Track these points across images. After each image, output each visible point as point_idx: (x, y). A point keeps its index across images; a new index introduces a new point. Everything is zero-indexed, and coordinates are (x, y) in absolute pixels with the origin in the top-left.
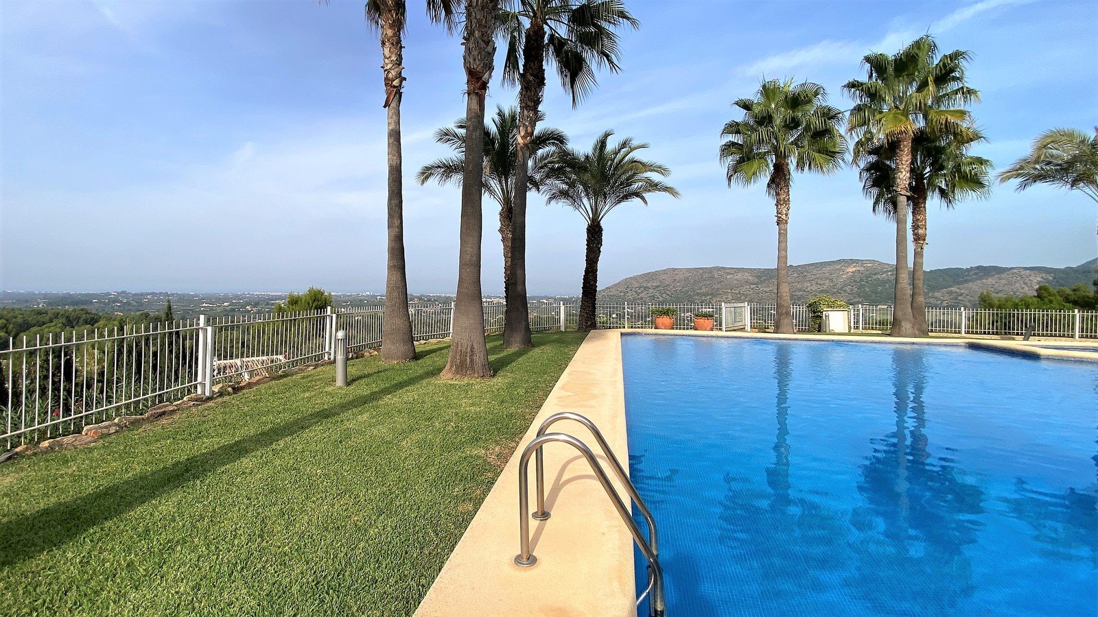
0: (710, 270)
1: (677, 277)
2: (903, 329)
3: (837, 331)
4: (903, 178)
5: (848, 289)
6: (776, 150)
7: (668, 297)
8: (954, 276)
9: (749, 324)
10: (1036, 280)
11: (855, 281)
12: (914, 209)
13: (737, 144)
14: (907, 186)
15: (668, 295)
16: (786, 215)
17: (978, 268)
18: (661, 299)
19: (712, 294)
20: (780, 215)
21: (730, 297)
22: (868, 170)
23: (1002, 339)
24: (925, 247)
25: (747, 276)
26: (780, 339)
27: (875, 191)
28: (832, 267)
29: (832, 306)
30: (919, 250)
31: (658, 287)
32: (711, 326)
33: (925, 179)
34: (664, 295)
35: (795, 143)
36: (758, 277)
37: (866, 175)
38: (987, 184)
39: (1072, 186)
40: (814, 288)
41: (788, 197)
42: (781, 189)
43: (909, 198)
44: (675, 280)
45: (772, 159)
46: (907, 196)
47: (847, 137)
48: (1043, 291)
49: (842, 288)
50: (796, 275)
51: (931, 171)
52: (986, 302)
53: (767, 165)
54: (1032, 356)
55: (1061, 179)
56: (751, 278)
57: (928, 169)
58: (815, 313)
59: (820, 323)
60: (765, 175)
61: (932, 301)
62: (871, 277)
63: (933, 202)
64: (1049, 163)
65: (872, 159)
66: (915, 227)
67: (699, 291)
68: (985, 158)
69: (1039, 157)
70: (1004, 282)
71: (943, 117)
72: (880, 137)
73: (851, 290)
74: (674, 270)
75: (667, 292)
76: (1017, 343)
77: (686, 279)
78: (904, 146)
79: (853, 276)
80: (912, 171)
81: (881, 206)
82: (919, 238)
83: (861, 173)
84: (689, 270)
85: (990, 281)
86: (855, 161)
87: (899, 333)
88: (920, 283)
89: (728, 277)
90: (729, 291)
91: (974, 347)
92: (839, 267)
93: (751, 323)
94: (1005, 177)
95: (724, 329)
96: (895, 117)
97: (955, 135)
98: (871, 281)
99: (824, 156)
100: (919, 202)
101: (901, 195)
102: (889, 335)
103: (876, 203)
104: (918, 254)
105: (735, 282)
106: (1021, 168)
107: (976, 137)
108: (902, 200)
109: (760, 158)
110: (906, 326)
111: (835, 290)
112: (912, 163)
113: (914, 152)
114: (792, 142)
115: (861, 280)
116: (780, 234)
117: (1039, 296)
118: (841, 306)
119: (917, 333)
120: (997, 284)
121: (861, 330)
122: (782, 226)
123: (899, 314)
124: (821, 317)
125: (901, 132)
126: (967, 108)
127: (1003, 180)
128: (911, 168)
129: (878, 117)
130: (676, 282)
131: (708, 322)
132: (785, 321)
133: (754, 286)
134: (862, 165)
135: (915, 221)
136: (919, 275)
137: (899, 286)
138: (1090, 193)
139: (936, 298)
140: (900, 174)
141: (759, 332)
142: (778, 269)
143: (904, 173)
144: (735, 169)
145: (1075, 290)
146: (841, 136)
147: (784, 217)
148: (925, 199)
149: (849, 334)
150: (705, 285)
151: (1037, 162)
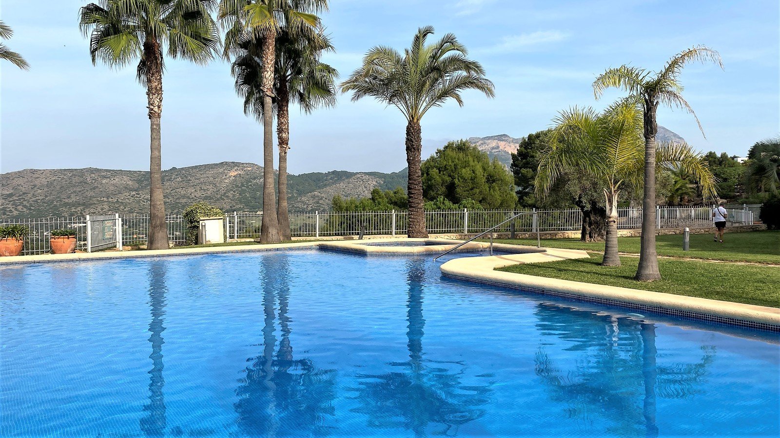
0: (80, 173)
1: (37, 182)
2: (270, 235)
3: (213, 242)
4: (268, 77)
5: (230, 194)
6: (146, 25)
7: (25, 210)
8: (316, 180)
9: (121, 241)
10: (373, 184)
11: (237, 186)
12: (279, 112)
13: (102, 10)
14: (272, 87)
15: (25, 206)
16: (159, 107)
17: (334, 172)
18: (15, 213)
19: (84, 204)
20: (152, 107)
21: (106, 207)
22: (240, 65)
23: (346, 239)
24: (288, 151)
25: (126, 180)
26: (153, 256)
27: (245, 88)
28: (215, 171)
29: (208, 214)
30: (283, 154)
31: (11, 195)
32: (73, 246)
33: (287, 81)
34: (20, 208)
35: (166, 21)
36: (139, 181)
37: (237, 69)
38: (333, 92)
39: (390, 101)
40: (198, 194)
41: (160, 86)
42: (153, 74)
43: (274, 100)
44: (35, 186)
45: (142, 38)
46: (272, 98)
47: (219, 25)
48: (376, 194)
49: (225, 193)
50: (179, 179)
51: (292, 73)
52: (337, 206)
53: (137, 43)
54: (361, 253)
55: (383, 93)
56: (130, 183)
57: (289, 72)
58: (192, 223)
59: (197, 234)
60: (135, 55)
61: (300, 205)
62: (251, 182)
63: (294, 107)
64: (375, 78)
65: (243, 53)
66: (280, 131)
67: (67, 201)
68: (332, 66)
69: (368, 71)
70: (351, 186)
71: (299, 19)
72: (248, 31)
73: (234, 196)
74: (33, 172)
75: (25, 203)
76: (354, 243)
77: (50, 185)
78: (269, 43)
79: (235, 181)
80: (276, 71)
81: (251, 107)
82: (283, 142)
83: (233, 67)
84: (54, 172)
85: (342, 185)
86: (226, 53)
87: (267, 240)
88: (284, 188)
89: (104, 182)
90: (105, 199)
91: (323, 248)
92: (221, 170)
93: (123, 239)
94: (346, 87)
95: (89, 250)
96: (261, 12)
97: (309, 40)
98: (251, 185)
99: (196, 42)
100: (283, 105)
101: (267, 96)
102: (259, 243)
103: (247, 102)
104: (282, 159)
105: (112, 188)
106: (356, 80)
107: (326, 45)
108: (268, 100)
109: (129, 33)
110: (273, 232)
111: (219, 196)
112: (276, 63)
113: (278, 51)
114: (163, 19)
115: (243, 185)
116: (152, 129)
117: (373, 199)
118: (216, 214)
119: (282, 238)
120: (347, 188)
121: (236, 240)
122: (154, 120)
123: (267, 219)
124: (198, 227)
125: (267, 29)
126: (319, 15)
127: (343, 91)
128: (275, 68)
129: (246, 8)
130: (35, 189)
131: (69, 242)
132: (160, 235)
133: (134, 193)
134: (233, 59)
135: (280, 124)
136: (284, 180)
137: (267, 191)
138: (401, 108)
139: (303, 202)
140: (266, 73)
141: (132, 249)
142: (151, 173)
143: (269, 73)
144: (99, 43)
145: (395, 193)
146: (212, 21)
147: (156, 109)
148: (287, 102)
149: (225, 244)
150: (75, 192)
151: (366, 75)
